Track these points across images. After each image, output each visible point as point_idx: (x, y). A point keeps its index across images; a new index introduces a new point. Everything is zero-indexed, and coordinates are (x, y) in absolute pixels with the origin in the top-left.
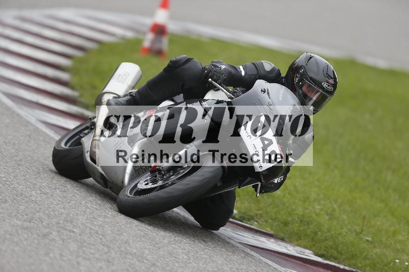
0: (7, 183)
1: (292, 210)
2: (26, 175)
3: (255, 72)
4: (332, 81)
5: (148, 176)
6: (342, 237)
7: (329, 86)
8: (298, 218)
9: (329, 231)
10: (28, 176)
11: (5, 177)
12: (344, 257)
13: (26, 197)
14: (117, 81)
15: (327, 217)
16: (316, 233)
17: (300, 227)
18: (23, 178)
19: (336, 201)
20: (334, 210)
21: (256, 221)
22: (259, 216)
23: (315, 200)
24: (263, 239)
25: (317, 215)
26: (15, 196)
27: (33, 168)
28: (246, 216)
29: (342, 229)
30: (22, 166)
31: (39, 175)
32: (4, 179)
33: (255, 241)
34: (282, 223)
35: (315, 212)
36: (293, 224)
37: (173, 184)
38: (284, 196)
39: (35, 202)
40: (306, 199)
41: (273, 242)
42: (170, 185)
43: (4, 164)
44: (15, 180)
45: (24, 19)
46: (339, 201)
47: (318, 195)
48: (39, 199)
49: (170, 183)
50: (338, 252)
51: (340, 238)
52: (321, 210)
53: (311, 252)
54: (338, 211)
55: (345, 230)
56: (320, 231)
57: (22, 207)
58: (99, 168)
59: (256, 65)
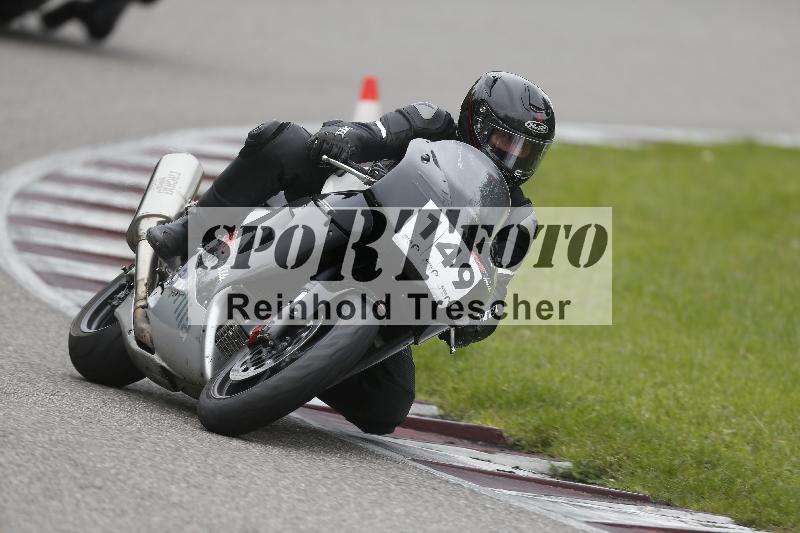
0: (121, 477)
1: (678, 444)
2: (155, 457)
3: (406, 126)
4: (543, 116)
5: (246, 355)
6: (783, 481)
7: (538, 125)
8: (692, 458)
9: (756, 473)
10: (158, 459)
11: (114, 467)
12: (793, 518)
13: (161, 498)
14: (159, 192)
15: (748, 448)
16: (731, 482)
17: (698, 474)
18: (149, 463)
19: (761, 415)
20: (759, 431)
21: (613, 477)
22: (615, 467)
23: (719, 419)
24: (631, 508)
25: (727, 446)
26: (139, 500)
27: (166, 442)
28: (591, 471)
29: (780, 465)
30: (144, 440)
31: (178, 453)
32: (113, 471)
33: (617, 515)
34: (663, 472)
35: (724, 441)
36: (683, 471)
37: (292, 360)
38: (658, 419)
39: (180, 505)
40: (701, 420)
41: (651, 512)
42: (287, 364)
43: (108, 444)
44: (135, 469)
45: (103, 164)
46: (767, 413)
47: (724, 407)
48: (186, 498)
49: (287, 360)
50: (780, 510)
51: (780, 484)
52: (735, 434)
53: (729, 519)
54: (766, 431)
55: (786, 466)
56: (738, 476)
57: (156, 520)
58: (155, 357)
59: (405, 113)
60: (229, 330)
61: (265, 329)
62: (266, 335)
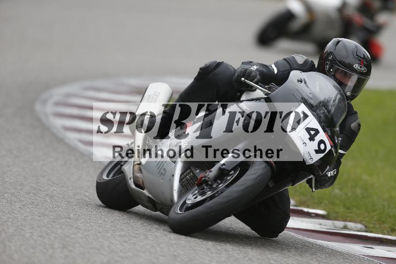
3: (288, 67)
5: (195, 190)
37: (221, 192)
58: (145, 192)
59: (288, 60)
60: (187, 175)
61: (206, 175)
62: (207, 178)
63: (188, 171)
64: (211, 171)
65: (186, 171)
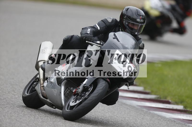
3: (105, 25)
58: (48, 100)
59: (104, 21)
60: (67, 91)
61: (78, 91)
62: (78, 92)
63: (67, 89)
64: (79, 89)
65: (66, 89)
